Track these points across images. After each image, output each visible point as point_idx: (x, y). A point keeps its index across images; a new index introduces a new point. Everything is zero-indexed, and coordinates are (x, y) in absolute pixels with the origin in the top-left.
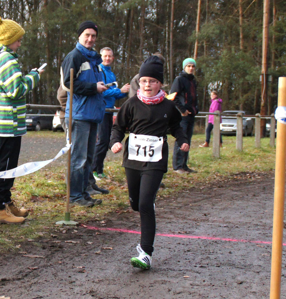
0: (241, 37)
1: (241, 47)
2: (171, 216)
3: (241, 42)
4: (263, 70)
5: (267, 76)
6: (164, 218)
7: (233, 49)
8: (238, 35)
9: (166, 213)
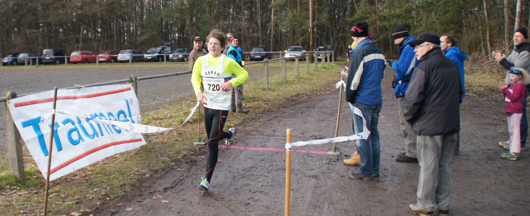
0: (298, 4)
1: (299, 10)
2: (256, 133)
3: (298, 8)
4: (311, 25)
5: (313, 28)
6: (252, 135)
7: (295, 12)
8: (297, 3)
9: (253, 131)
